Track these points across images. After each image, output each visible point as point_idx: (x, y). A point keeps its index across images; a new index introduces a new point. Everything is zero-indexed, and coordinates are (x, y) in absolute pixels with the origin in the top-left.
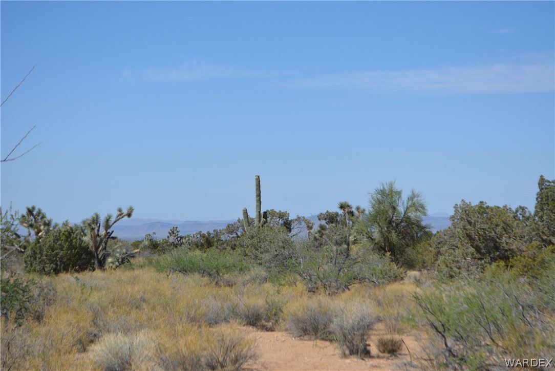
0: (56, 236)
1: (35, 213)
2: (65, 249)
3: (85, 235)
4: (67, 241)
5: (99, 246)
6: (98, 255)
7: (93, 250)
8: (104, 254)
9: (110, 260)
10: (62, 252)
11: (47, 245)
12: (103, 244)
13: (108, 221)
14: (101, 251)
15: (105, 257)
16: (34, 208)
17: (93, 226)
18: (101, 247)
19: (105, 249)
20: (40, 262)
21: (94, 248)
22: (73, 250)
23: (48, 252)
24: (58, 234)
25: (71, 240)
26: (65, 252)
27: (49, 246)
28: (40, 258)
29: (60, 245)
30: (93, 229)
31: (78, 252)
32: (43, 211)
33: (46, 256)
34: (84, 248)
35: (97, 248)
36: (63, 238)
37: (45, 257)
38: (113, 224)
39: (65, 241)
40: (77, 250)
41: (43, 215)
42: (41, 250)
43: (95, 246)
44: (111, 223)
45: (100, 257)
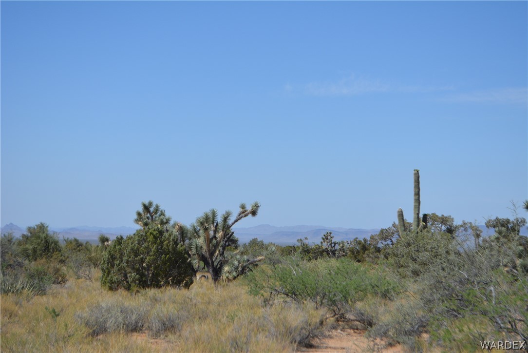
0: (142, 235)
1: (152, 209)
2: (151, 253)
3: (199, 237)
4: (155, 243)
5: (214, 251)
6: (213, 262)
7: (207, 255)
8: (220, 260)
9: (226, 268)
10: (148, 257)
11: (129, 248)
12: (221, 249)
13: (225, 219)
14: (217, 256)
15: (222, 264)
16: (151, 204)
17: (206, 225)
18: (217, 252)
19: (222, 254)
20: (119, 270)
21: (207, 253)
22: (163, 256)
23: (130, 257)
24: (144, 234)
25: (162, 243)
26: (152, 257)
27: (132, 249)
28: (119, 265)
29: (146, 248)
30: (206, 229)
31: (170, 258)
32: (161, 208)
33: (127, 262)
34: (180, 253)
35: (212, 254)
36: (151, 238)
37: (125, 264)
38: (233, 223)
39: (152, 244)
40: (168, 256)
41: (162, 211)
42: (122, 255)
43: (209, 250)
44: (230, 222)
45: (215, 264)
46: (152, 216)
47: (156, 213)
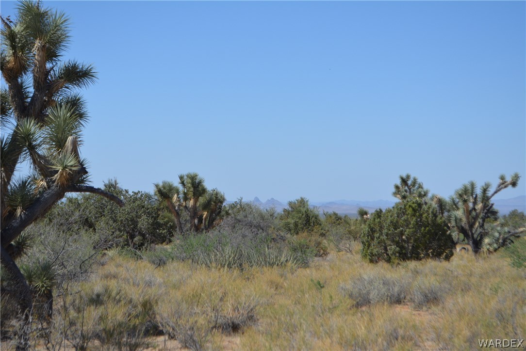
0: (401, 208)
1: (409, 182)
2: (411, 226)
3: (458, 209)
4: (414, 215)
5: (474, 224)
6: (473, 234)
7: (467, 227)
8: (481, 232)
9: (487, 240)
10: (407, 230)
11: (389, 221)
12: (480, 220)
13: (485, 191)
14: (477, 228)
15: (482, 236)
16: (408, 177)
17: (465, 197)
18: (477, 224)
19: (482, 226)
20: (379, 243)
21: (467, 225)
22: (423, 228)
23: (390, 230)
24: (403, 207)
25: (421, 215)
26: (411, 230)
27: (391, 222)
28: (379, 238)
29: (405, 221)
30: (465, 201)
31: (429, 230)
32: (419, 181)
33: (387, 235)
34: (439, 225)
35: (471, 226)
36: (410, 211)
37: (385, 237)
38: (493, 195)
39: (411, 216)
40: (427, 228)
41: (419, 184)
42: (381, 228)
43: (469, 222)
44: (489, 193)
45: (475, 236)
46: (410, 189)
47: (414, 186)
